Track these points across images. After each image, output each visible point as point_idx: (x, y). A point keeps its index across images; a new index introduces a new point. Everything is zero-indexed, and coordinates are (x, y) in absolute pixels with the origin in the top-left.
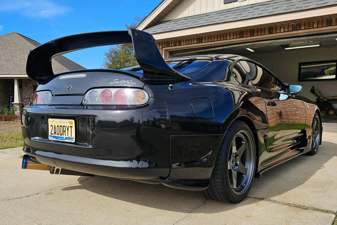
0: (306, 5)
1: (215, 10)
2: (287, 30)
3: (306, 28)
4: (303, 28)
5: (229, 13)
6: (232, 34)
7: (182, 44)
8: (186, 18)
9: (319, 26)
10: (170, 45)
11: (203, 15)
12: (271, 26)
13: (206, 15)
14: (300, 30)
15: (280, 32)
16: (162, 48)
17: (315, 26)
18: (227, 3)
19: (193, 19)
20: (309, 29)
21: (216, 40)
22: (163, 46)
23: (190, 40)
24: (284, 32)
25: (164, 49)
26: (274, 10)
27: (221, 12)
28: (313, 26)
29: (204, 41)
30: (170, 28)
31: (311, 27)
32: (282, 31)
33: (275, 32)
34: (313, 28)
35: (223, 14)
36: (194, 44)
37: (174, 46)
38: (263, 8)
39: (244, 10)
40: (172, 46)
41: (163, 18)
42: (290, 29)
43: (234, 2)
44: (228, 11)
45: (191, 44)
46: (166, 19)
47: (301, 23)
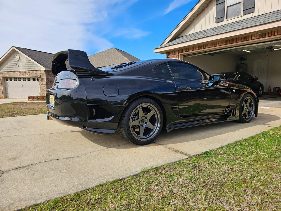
0: (267, 20)
1: (210, 28)
2: (256, 38)
3: (269, 36)
4: (267, 36)
5: (218, 29)
6: (220, 43)
7: (190, 50)
8: (192, 34)
9: (278, 34)
10: (183, 52)
11: (203, 32)
12: (245, 36)
13: (204, 31)
14: (266, 37)
15: (251, 40)
16: (179, 53)
17: (276, 34)
18: (218, 23)
19: (196, 35)
20: (271, 36)
21: (210, 47)
22: (179, 52)
23: (194, 48)
24: (254, 39)
25: (180, 54)
26: (245, 25)
27: (213, 29)
28: (274, 34)
29: (203, 48)
30: (182, 41)
31: (273, 35)
32: (253, 38)
33: (248, 40)
34: (275, 35)
35: (214, 30)
36: (197, 50)
37: (185, 52)
38: (240, 24)
39: (227, 26)
40: (184, 52)
41: (180, 35)
42: (258, 37)
43: (222, 21)
44: (217, 28)
45: (195, 50)
46: (181, 35)
47: (266, 32)
